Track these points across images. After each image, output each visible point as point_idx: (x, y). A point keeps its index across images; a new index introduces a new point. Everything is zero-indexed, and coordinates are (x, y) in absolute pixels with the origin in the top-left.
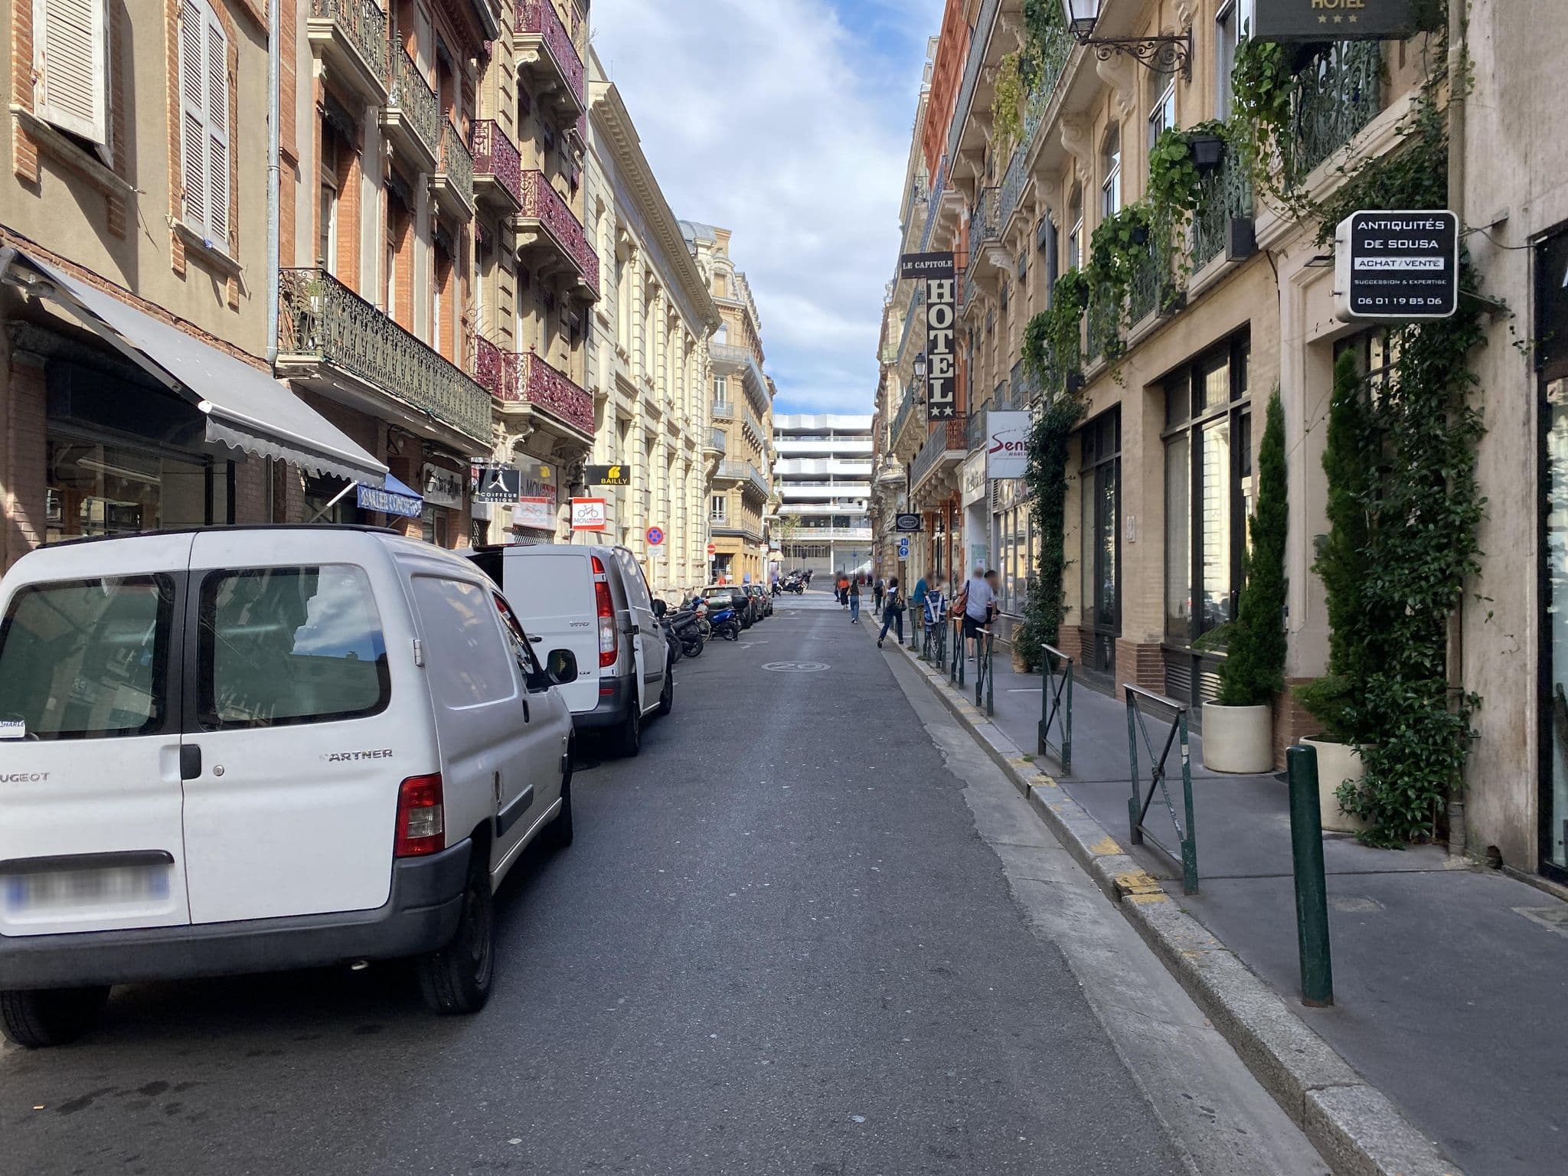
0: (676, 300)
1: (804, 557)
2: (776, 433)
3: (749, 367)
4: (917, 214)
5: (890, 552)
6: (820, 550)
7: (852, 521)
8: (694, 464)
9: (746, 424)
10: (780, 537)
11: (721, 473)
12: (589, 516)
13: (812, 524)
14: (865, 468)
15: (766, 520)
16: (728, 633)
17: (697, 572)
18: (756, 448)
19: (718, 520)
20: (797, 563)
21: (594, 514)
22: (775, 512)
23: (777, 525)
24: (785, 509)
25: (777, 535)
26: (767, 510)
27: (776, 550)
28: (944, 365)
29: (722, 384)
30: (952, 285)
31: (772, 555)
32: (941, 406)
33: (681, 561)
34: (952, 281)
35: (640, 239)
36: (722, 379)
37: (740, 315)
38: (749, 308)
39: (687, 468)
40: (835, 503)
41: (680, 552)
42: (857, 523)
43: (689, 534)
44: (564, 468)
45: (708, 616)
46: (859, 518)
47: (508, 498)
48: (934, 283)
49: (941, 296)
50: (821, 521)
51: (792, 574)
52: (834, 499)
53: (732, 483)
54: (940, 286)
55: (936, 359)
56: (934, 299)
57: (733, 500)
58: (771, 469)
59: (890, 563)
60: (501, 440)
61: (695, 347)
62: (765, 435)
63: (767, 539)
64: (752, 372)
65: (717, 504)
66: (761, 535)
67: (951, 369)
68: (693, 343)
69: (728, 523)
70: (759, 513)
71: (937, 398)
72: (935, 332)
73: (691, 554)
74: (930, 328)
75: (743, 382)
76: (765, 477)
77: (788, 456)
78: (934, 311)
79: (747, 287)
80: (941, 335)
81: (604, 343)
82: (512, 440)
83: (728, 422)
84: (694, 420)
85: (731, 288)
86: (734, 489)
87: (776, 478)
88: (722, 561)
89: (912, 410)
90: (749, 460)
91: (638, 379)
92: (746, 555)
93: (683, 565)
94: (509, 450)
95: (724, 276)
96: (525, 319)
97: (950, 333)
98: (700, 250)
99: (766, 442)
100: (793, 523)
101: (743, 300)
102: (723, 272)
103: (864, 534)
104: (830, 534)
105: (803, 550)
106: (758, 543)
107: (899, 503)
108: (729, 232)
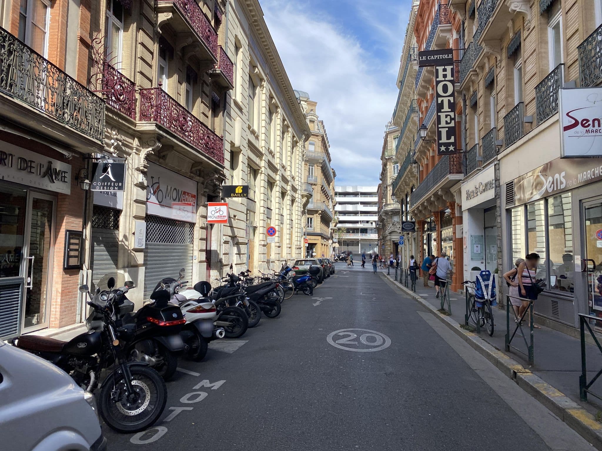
0: (287, 117)
1: (348, 246)
2: (336, 194)
3: (324, 161)
4: (412, 68)
5: (389, 243)
6: (355, 243)
7: (368, 231)
8: (297, 199)
9: (323, 186)
10: (337, 237)
11: (310, 206)
12: (218, 214)
13: (351, 232)
14: (375, 209)
15: (331, 229)
16: (306, 290)
17: (297, 252)
18: (327, 198)
19: (310, 228)
20: (345, 248)
21: (221, 213)
22: (335, 226)
23: (336, 232)
24: (339, 225)
25: (336, 237)
26: (332, 225)
27: (336, 242)
28: (448, 119)
29: (312, 168)
30: (452, 69)
31: (334, 245)
32: (447, 145)
33: (289, 246)
34: (452, 67)
35: (266, 76)
36: (312, 166)
37: (320, 139)
38: (325, 136)
39: (293, 201)
40: (361, 223)
41: (288, 241)
42: (370, 232)
43: (294, 232)
44: (203, 183)
45: (294, 279)
46: (371, 229)
47: (114, 186)
48: (440, 69)
49: (445, 76)
50: (355, 231)
51: (343, 253)
52: (360, 221)
53: (316, 212)
54: (445, 70)
55: (442, 115)
56: (441, 78)
57: (317, 219)
58: (334, 208)
59: (389, 249)
60: (134, 151)
61: (298, 144)
62: (331, 193)
63: (332, 238)
64: (326, 163)
65: (309, 221)
66: (329, 235)
67: (453, 121)
68: (297, 142)
69: (314, 230)
70: (328, 226)
71: (444, 140)
72: (442, 99)
73: (295, 243)
74: (438, 96)
75: (322, 167)
76: (331, 210)
77: (341, 203)
78: (440, 86)
79: (324, 127)
80: (446, 100)
81: (238, 118)
82: (144, 152)
83: (315, 185)
84: (297, 178)
85: (316, 127)
86: (317, 215)
87: (336, 212)
88: (311, 247)
89: (410, 167)
90: (324, 202)
91: (264, 148)
92: (322, 244)
93: (290, 248)
94: (142, 160)
95: (313, 122)
96: (170, 79)
97: (451, 99)
98: (302, 102)
99: (331, 196)
100: (343, 231)
101: (322, 132)
102: (313, 120)
103: (374, 236)
104: (359, 236)
105: (347, 243)
106: (327, 239)
107: (393, 221)
108: (316, 103)
